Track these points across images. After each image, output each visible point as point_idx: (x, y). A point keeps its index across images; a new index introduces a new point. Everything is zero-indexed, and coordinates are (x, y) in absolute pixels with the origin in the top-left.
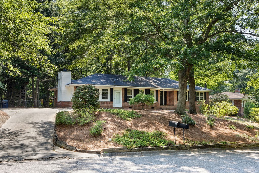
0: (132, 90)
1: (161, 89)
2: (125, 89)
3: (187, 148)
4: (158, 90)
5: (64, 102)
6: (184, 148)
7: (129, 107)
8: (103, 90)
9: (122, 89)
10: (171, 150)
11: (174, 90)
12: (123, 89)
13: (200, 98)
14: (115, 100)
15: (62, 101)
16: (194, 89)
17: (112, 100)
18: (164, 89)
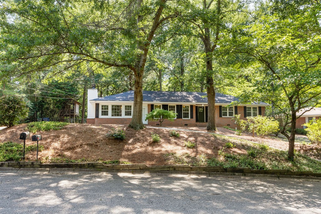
0: (160, 106)
1: (196, 104)
2: (151, 105)
3: (34, 166)
4: (193, 105)
6: (29, 166)
7: (156, 123)
8: (126, 106)
9: (148, 105)
10: (8, 167)
13: (252, 114)
16: (214, 103)
18: (204, 104)
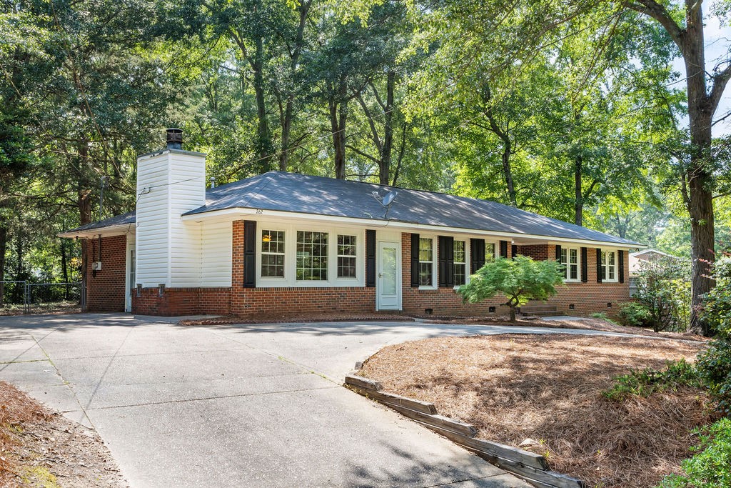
0: (431, 240)
2: (413, 235)
4: (506, 242)
5: (180, 290)
7: (424, 308)
8: (339, 240)
11: (549, 243)
12: (407, 234)
13: (607, 272)
14: (381, 279)
15: (168, 286)
17: (371, 280)
